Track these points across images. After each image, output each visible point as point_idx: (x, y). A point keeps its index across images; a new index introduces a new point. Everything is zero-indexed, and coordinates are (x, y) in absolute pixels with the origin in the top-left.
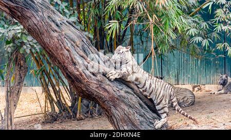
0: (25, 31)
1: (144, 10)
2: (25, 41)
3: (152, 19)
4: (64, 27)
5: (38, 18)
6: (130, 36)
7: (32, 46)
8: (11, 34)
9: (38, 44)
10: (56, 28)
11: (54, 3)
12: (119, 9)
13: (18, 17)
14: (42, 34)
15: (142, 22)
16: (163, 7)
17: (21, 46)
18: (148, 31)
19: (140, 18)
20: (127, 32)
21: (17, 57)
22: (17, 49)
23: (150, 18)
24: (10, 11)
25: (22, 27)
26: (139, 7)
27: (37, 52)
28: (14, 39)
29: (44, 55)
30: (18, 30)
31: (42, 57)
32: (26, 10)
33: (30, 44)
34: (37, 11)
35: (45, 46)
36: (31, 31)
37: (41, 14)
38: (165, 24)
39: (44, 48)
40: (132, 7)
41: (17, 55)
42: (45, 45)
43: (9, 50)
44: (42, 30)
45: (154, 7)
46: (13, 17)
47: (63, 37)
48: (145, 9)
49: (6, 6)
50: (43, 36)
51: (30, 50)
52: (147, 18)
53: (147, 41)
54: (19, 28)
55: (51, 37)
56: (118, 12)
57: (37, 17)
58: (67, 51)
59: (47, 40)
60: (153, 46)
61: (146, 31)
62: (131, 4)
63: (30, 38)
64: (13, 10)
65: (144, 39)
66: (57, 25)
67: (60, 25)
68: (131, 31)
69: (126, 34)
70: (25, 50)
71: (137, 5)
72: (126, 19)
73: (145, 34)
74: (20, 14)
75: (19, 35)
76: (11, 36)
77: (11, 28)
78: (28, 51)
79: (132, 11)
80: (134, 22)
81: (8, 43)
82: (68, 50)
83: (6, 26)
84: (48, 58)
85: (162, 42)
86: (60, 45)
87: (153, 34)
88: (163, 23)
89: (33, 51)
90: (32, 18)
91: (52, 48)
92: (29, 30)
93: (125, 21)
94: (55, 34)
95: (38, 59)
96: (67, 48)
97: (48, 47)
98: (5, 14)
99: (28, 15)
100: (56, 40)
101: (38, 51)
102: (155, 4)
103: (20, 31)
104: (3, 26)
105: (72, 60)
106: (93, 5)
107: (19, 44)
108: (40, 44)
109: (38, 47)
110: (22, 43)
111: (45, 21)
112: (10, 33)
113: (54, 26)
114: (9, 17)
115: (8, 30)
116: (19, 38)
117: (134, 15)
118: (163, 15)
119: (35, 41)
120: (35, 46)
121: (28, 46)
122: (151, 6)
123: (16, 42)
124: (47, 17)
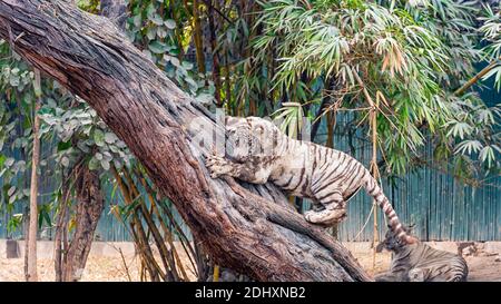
0: (101, 122)
1: (356, 82)
2: (100, 144)
3: (375, 102)
4: (184, 116)
5: (130, 96)
6: (326, 137)
7: (116, 155)
8: (69, 129)
9: (128, 151)
10: (168, 117)
11: (165, 65)
12: (305, 77)
13: (87, 92)
14: (137, 129)
15: (353, 106)
16: (398, 75)
17: (92, 155)
18: (366, 126)
19: (347, 98)
20: (320, 128)
21: (81, 178)
22: (82, 159)
23: (369, 98)
24: (69, 77)
25: (94, 113)
26: (347, 74)
27: (125, 167)
28: (76, 138)
29: (141, 175)
30: (86, 119)
31: (135, 179)
32: (104, 77)
33: (110, 151)
34: (127, 80)
35: (142, 156)
36: (115, 123)
37: (136, 86)
38: (402, 111)
39: (142, 160)
40: (331, 74)
41: (82, 173)
42: (144, 152)
43: (66, 162)
44: (138, 121)
45: (379, 74)
46: (74, 92)
47: (182, 137)
48: (359, 79)
49: (60, 69)
50: (140, 134)
51: (111, 162)
52: (364, 99)
53: (362, 148)
54: (86, 115)
55: (158, 137)
56: (303, 84)
57: (126, 92)
58: (190, 168)
59: (147, 143)
60: (374, 158)
61: (362, 126)
62: (328, 68)
63: (110, 138)
64: (76, 76)
65: (356, 144)
66: (171, 111)
67: (176, 111)
68: (329, 126)
69: (318, 132)
70: (99, 164)
71: (343, 70)
72: (319, 100)
73: (359, 133)
74: (89, 86)
75: (87, 131)
76: (70, 133)
77: (69, 115)
78: (106, 166)
79: (331, 83)
80: (336, 107)
81: (62, 146)
82: (192, 165)
83: (59, 110)
84: (149, 181)
85: (396, 150)
86: (177, 154)
87: (375, 133)
88: (397, 109)
89: (118, 165)
90: (115, 94)
91: (159, 160)
92: (109, 121)
93: (315, 104)
94: (167, 131)
95: (127, 182)
96: (192, 160)
97: (149, 158)
98: (56, 85)
99: (109, 88)
100: (168, 143)
101: (129, 165)
102: (380, 68)
103: (89, 122)
104: (53, 111)
105: (202, 186)
106: (249, 69)
107: (86, 151)
108: (133, 151)
109: (128, 158)
110: (94, 149)
111: (144, 102)
112: (66, 127)
113: (163, 112)
114: (65, 92)
115: (63, 119)
116: (86, 137)
117: (335, 92)
118: (397, 92)
119: (122, 144)
120: (122, 154)
121: (107, 153)
122: (371, 72)
123: (81, 145)
124: (148, 94)
